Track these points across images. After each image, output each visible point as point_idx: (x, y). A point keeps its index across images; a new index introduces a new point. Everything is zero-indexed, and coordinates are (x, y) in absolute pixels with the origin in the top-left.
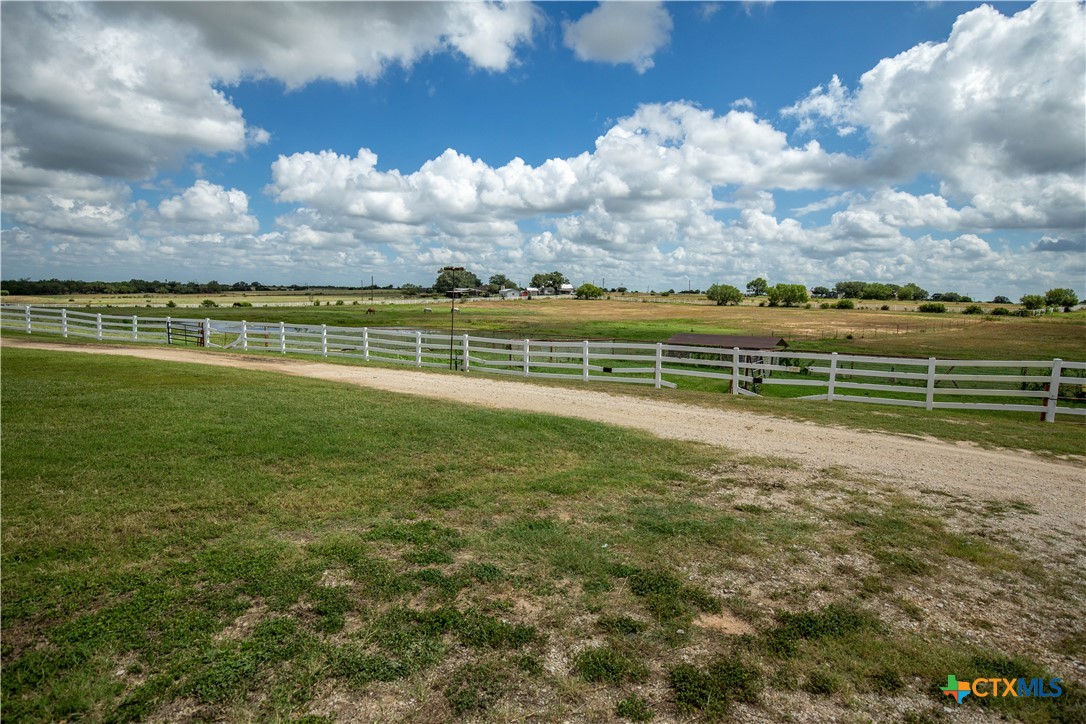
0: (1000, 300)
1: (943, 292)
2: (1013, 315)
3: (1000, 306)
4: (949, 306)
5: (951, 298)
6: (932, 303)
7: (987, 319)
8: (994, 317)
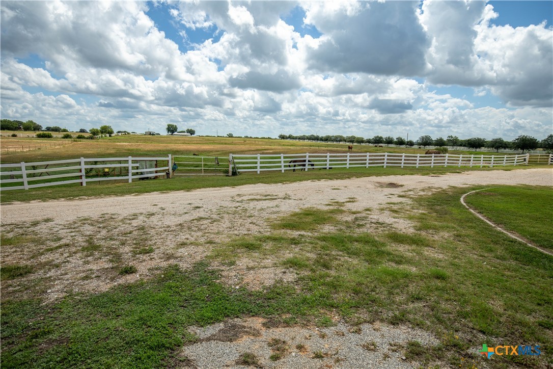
0: (82, 131)
1: (52, 126)
2: (87, 138)
3: (83, 134)
4: (54, 134)
5: (56, 130)
6: (45, 132)
7: (74, 141)
8: (78, 140)
